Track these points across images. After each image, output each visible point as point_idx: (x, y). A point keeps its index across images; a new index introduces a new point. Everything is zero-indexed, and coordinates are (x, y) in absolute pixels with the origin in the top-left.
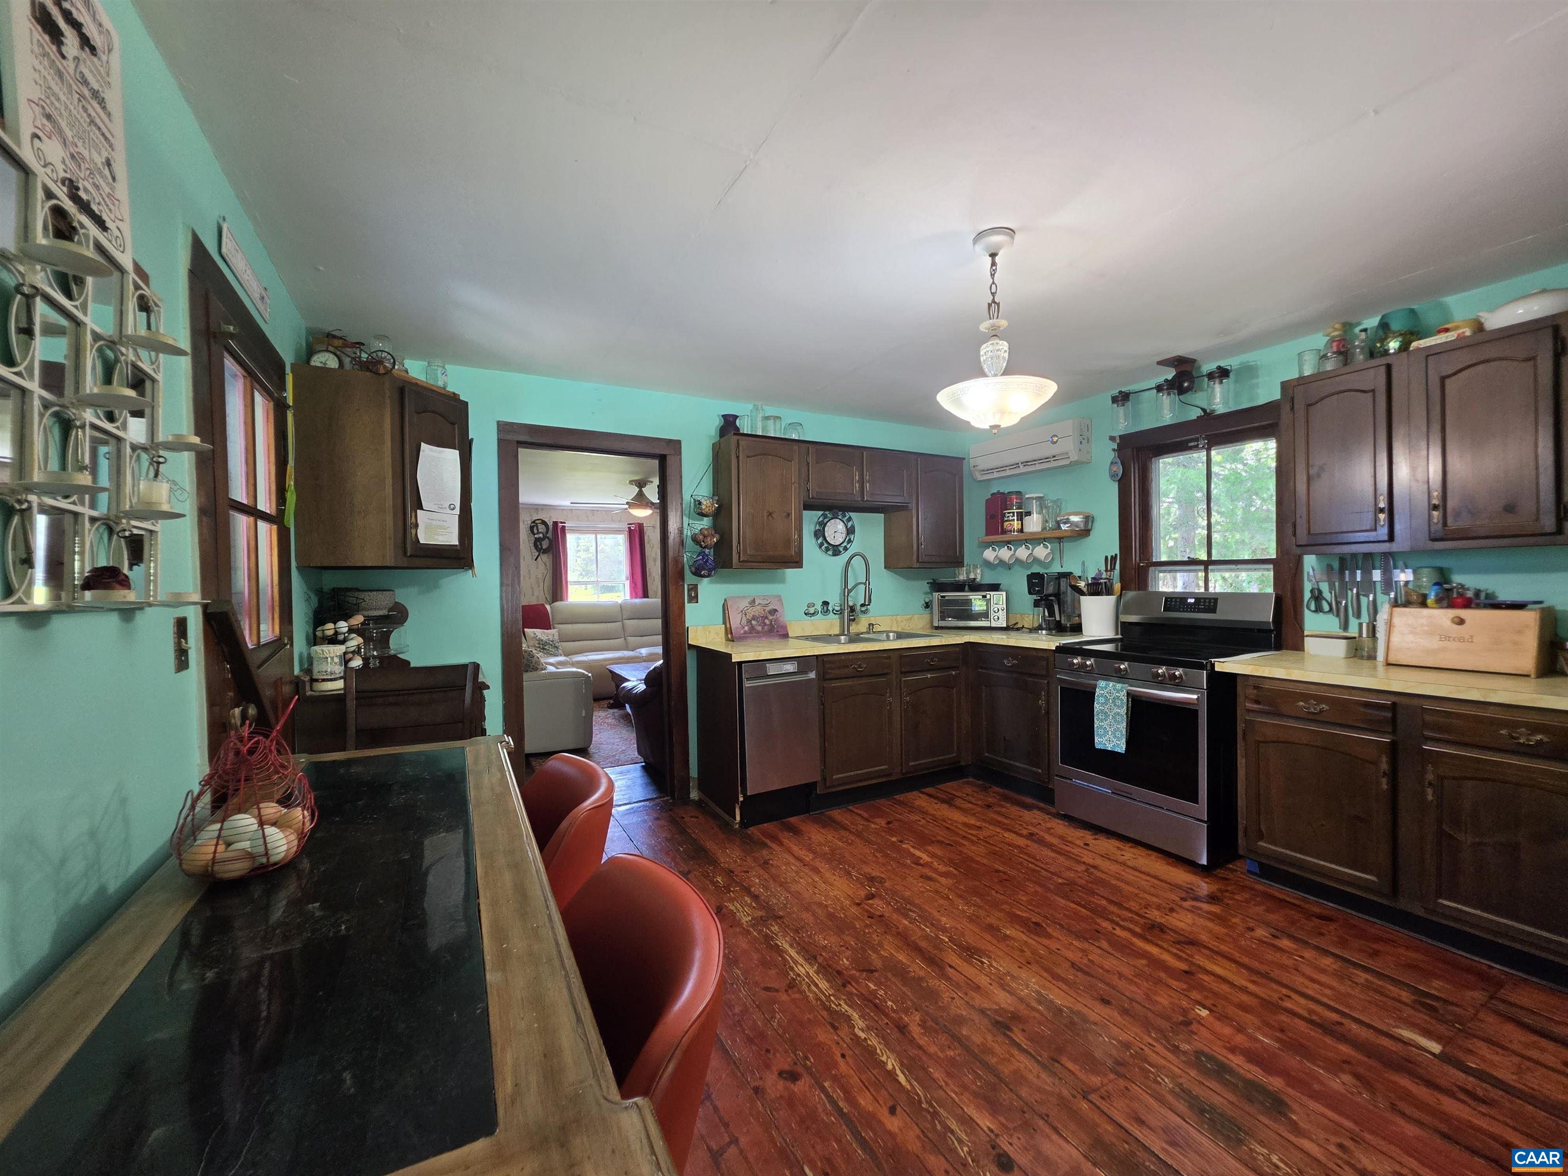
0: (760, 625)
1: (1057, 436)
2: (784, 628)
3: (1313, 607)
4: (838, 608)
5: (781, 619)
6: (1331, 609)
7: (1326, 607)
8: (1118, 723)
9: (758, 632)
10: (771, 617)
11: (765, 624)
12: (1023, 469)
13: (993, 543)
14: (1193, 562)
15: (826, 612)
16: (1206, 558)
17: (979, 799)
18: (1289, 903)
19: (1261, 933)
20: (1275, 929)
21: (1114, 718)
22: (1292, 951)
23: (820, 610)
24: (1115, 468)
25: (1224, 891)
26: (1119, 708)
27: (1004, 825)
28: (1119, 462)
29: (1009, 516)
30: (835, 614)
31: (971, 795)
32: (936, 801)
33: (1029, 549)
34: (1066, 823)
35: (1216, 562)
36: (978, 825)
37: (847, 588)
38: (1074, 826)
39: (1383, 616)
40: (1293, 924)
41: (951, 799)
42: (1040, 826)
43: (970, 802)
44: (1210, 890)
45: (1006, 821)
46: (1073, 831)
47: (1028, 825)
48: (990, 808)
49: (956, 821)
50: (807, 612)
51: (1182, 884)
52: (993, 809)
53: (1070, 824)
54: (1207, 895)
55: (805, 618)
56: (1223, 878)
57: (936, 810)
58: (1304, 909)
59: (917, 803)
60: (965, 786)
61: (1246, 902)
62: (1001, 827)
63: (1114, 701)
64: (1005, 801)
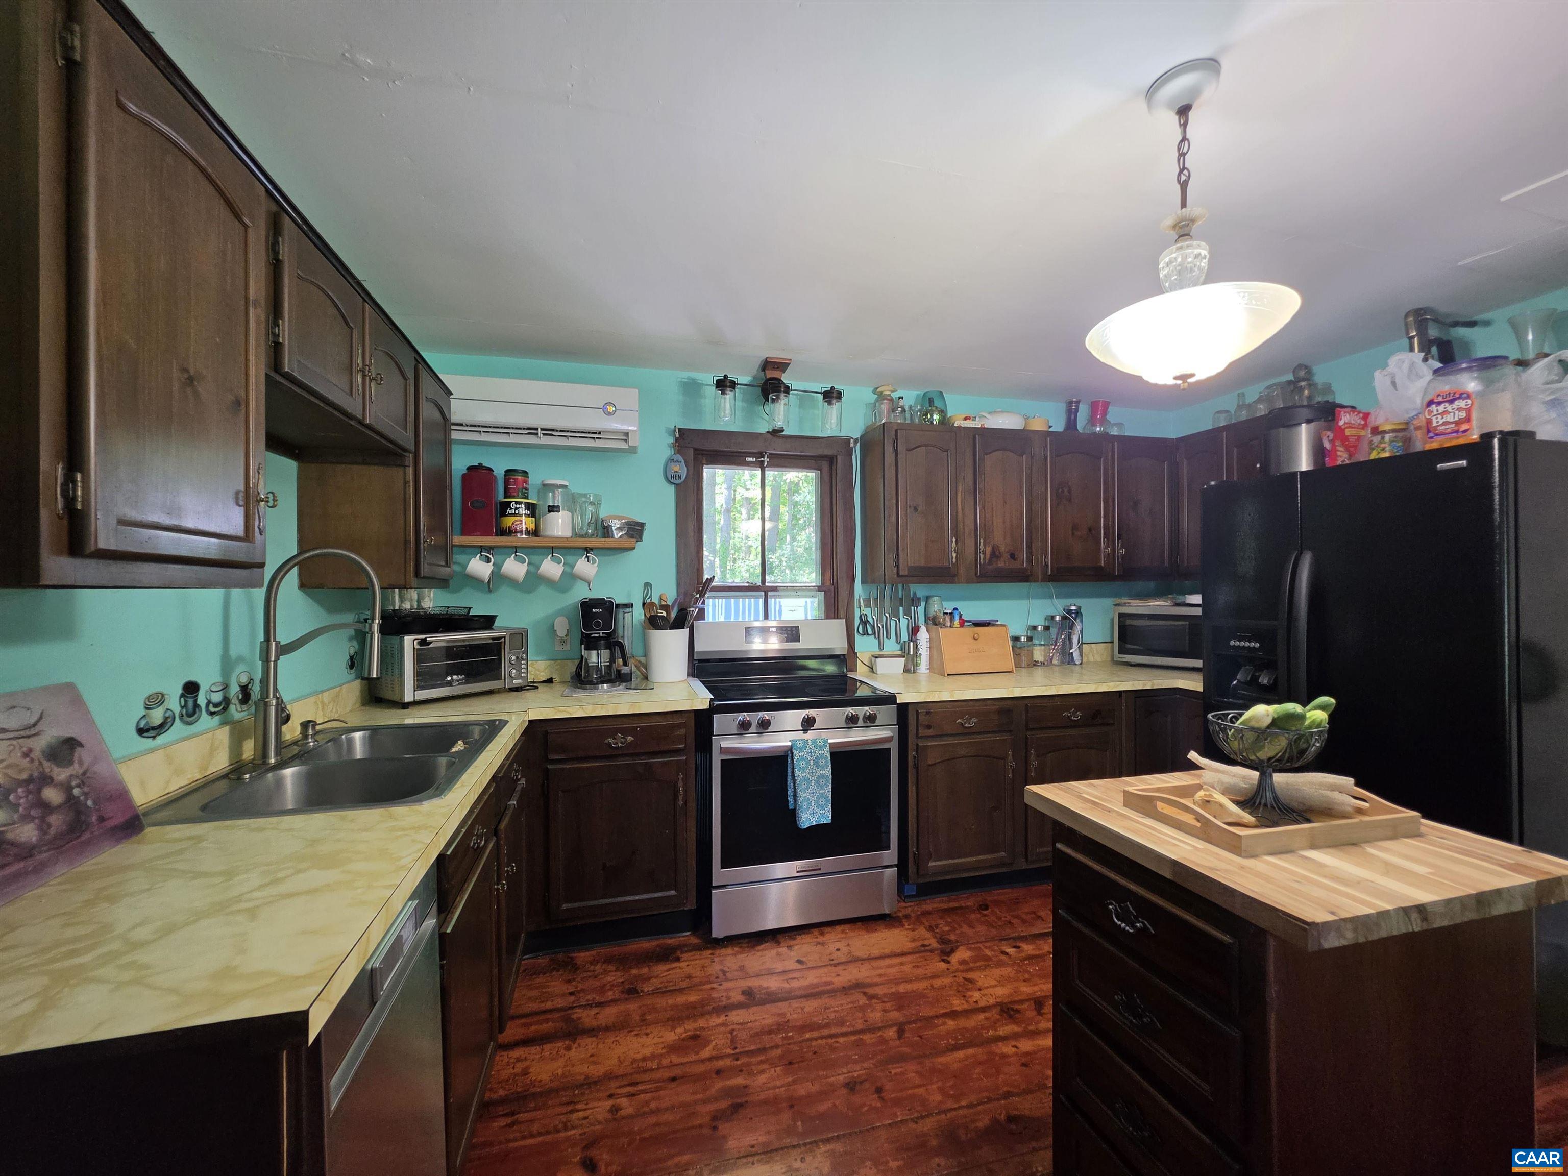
0: (26, 818)
2: (122, 795)
3: (861, 631)
4: (217, 697)
5: (100, 769)
6: (873, 632)
7: (870, 632)
8: (822, 787)
9: (28, 852)
10: (61, 775)
11: (47, 808)
12: (544, 440)
13: (482, 548)
14: (752, 588)
15: (191, 713)
16: (759, 584)
17: (602, 990)
18: (956, 908)
19: (1011, 951)
20: (1002, 940)
21: (817, 782)
22: (1041, 952)
23: (177, 709)
24: (676, 468)
25: (930, 929)
26: (823, 768)
27: (703, 1006)
28: (683, 461)
29: (516, 509)
30: (212, 714)
31: (579, 992)
32: (560, 1044)
33: (559, 563)
34: (736, 949)
35: (775, 589)
36: (684, 1035)
37: (275, 640)
38: (748, 947)
39: (923, 636)
40: (993, 927)
41: (568, 1020)
42: (728, 974)
43: (600, 1005)
44: (928, 935)
45: (693, 998)
46: (759, 954)
47: (721, 985)
48: (638, 993)
49: (653, 1057)
50: (142, 725)
51: (913, 945)
52: (642, 991)
53: (741, 947)
54: (938, 942)
55: (148, 743)
56: (907, 917)
57: (595, 1063)
58: (967, 907)
59: (545, 1077)
60: (538, 980)
61: (954, 929)
62: (709, 1013)
63: (816, 762)
64: (631, 968)
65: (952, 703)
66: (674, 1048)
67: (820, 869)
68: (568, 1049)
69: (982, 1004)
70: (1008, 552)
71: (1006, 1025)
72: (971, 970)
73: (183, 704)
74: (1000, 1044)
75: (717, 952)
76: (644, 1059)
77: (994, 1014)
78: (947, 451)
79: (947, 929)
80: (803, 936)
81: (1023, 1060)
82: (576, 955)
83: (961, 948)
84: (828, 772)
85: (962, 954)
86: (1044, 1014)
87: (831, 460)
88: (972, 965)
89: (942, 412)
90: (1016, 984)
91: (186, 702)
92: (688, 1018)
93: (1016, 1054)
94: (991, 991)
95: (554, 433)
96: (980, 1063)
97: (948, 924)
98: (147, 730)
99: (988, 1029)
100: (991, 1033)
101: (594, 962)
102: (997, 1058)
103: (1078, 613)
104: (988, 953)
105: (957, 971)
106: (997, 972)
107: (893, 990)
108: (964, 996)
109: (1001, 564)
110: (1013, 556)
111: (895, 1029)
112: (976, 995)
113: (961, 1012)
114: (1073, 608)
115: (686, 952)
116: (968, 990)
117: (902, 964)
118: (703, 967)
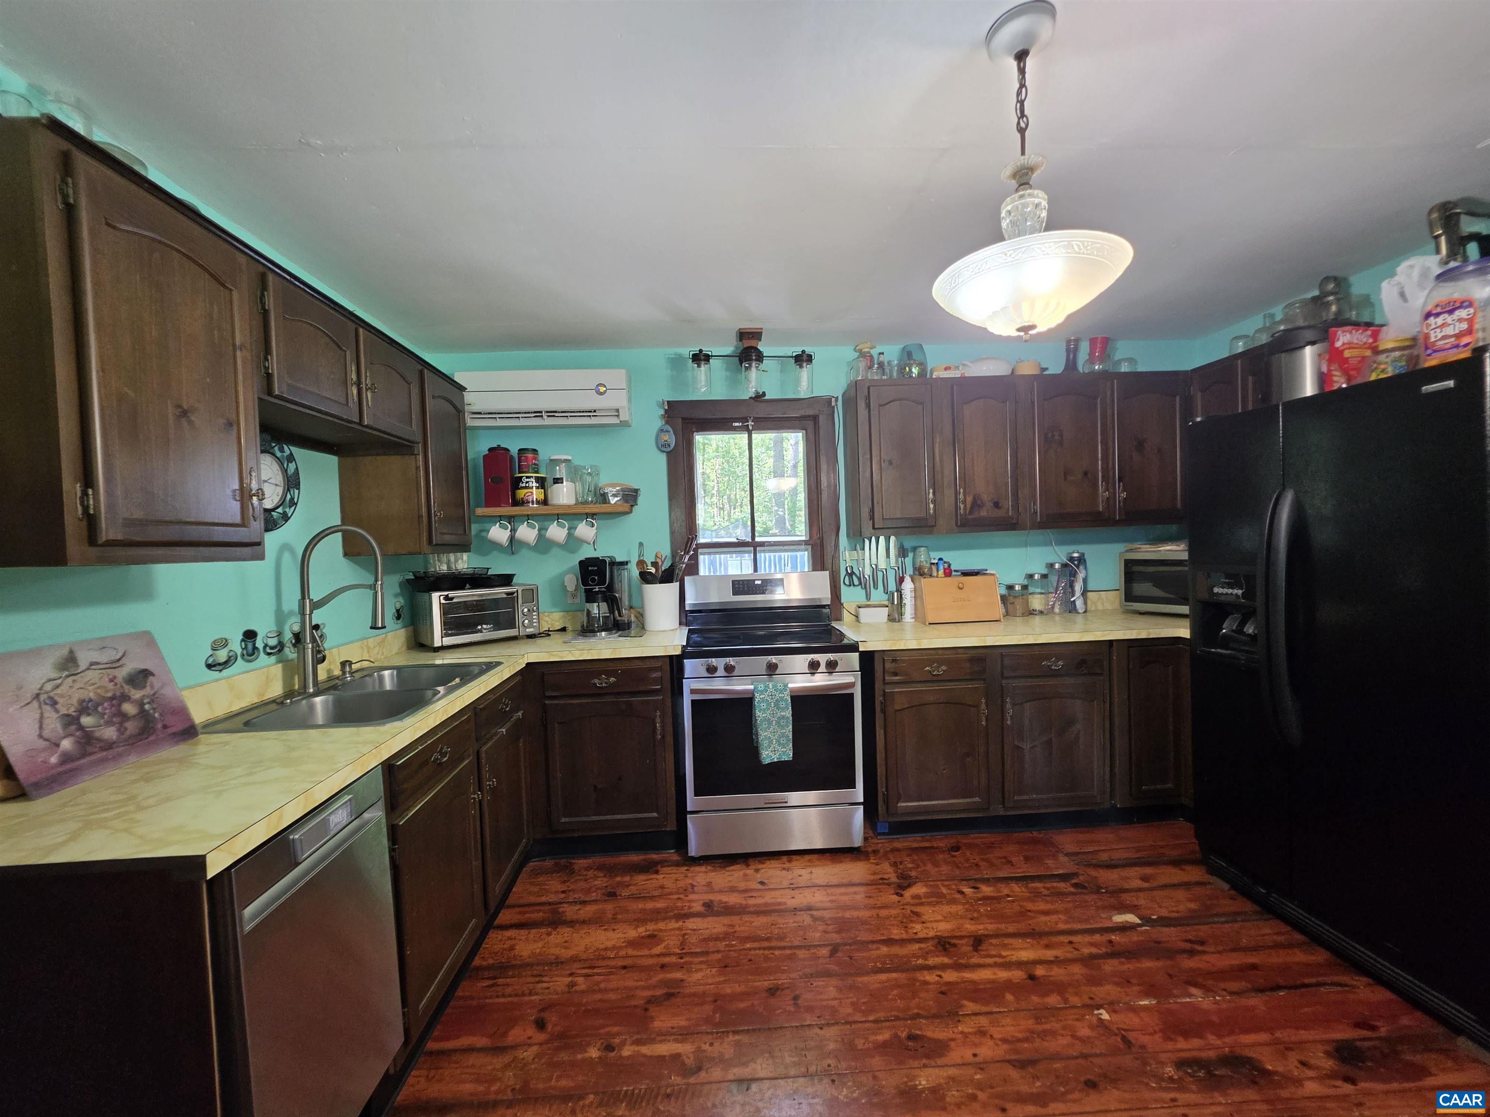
0: (109, 723)
1: (605, 386)
2: (182, 712)
4: (273, 642)
5: (167, 692)
6: (860, 582)
8: (783, 727)
9: (109, 745)
10: (136, 694)
11: (125, 717)
12: (548, 421)
13: (501, 517)
14: (741, 544)
15: (251, 654)
16: (749, 540)
17: (588, 891)
18: (926, 848)
19: (968, 891)
20: (963, 880)
21: (778, 723)
22: (999, 894)
23: (239, 651)
24: (666, 438)
25: (895, 865)
26: (783, 710)
27: (667, 912)
28: (672, 431)
29: (527, 482)
30: (269, 654)
31: (570, 891)
32: (544, 930)
33: (564, 527)
34: (709, 867)
35: (762, 544)
36: (643, 934)
37: (309, 598)
38: (720, 867)
39: (908, 586)
40: (958, 867)
41: (555, 912)
42: (695, 888)
43: (584, 903)
44: (890, 870)
45: (660, 904)
46: (728, 873)
47: (687, 896)
48: (616, 896)
49: (614, 948)
50: (210, 661)
51: (872, 877)
52: (621, 896)
53: (713, 867)
54: (898, 877)
55: (214, 674)
56: (875, 852)
57: (566, 948)
58: (937, 848)
59: (525, 954)
60: (541, 879)
61: (918, 866)
62: (670, 918)
63: (777, 704)
64: (616, 876)
65: (919, 651)
66: (632, 944)
67: (786, 802)
68: (549, 934)
69: (921, 935)
70: (991, 501)
71: (937, 956)
72: (921, 904)
73: (243, 647)
74: (926, 972)
75: (692, 869)
76: (606, 949)
77: (929, 946)
78: (922, 403)
79: (910, 866)
80: (772, 862)
81: (943, 988)
82: (576, 861)
83: (919, 884)
84: (788, 713)
85: (919, 889)
86: (980, 950)
87: (815, 419)
88: (923, 900)
89: (922, 365)
90: (961, 921)
91: (246, 645)
92: (651, 920)
93: (938, 983)
94: (935, 925)
95: (556, 414)
96: (899, 987)
97: (913, 862)
98: (215, 666)
99: (918, 957)
100: (920, 961)
101: (588, 868)
102: (918, 984)
103: (1082, 560)
104: (944, 891)
105: (908, 904)
106: (946, 909)
107: (840, 915)
108: (906, 927)
109: (983, 513)
110: (997, 505)
111: (830, 948)
112: (918, 927)
113: (896, 940)
114: (1076, 555)
115: (665, 866)
116: (912, 921)
117: (855, 893)
118: (676, 880)
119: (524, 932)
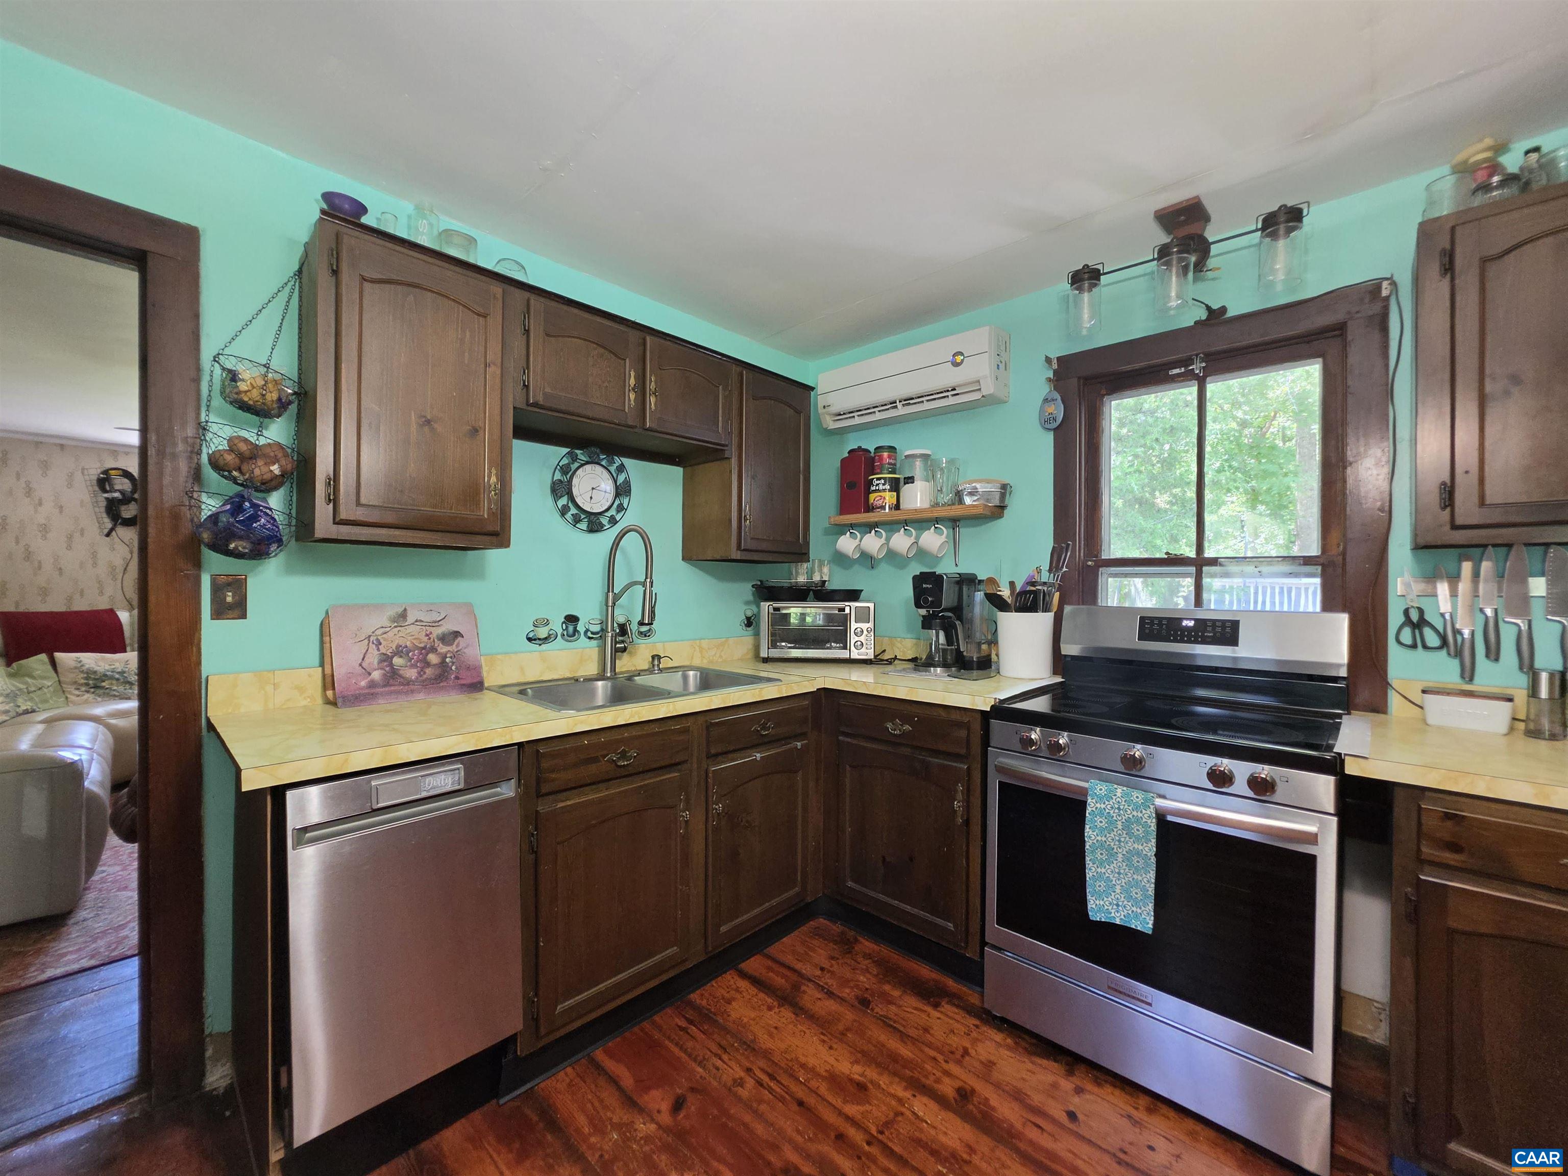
0: (413, 666)
1: (961, 354)
2: (476, 669)
3: (1404, 641)
4: (597, 628)
5: (469, 652)
6: (1444, 643)
8: (1136, 871)
9: (408, 682)
10: (443, 649)
11: (428, 664)
12: (901, 411)
13: (852, 526)
14: (1174, 560)
15: (571, 635)
16: (1193, 554)
17: (844, 982)
21: (1128, 860)
23: (560, 631)
24: (1051, 408)
26: (1139, 839)
27: (904, 1067)
28: (1059, 398)
29: (877, 485)
30: (590, 638)
31: (829, 971)
32: (769, 1000)
33: (911, 536)
34: (1009, 1041)
35: (1214, 562)
36: (856, 1077)
37: (613, 592)
38: (1025, 1049)
41: (796, 987)
42: (967, 1058)
43: (830, 994)
45: (905, 1051)
46: (1030, 1066)
47: (946, 1062)
48: (868, 1008)
49: (813, 1070)
50: (531, 635)
52: (872, 1010)
53: (1016, 1043)
55: (533, 647)
57: (771, 1035)
59: (734, 1015)
60: (815, 942)
62: (902, 1078)
63: (1127, 825)
64: (889, 982)
66: (835, 1080)
67: (1150, 1005)
68: (770, 1008)
73: (564, 628)
75: (984, 1028)
76: (803, 1066)
82: (863, 941)
87: (1339, 330)
91: (567, 627)
92: (878, 1065)
95: (911, 402)
98: (535, 640)
101: (868, 956)
115: (954, 1005)
118: (952, 1031)
119: (753, 990)
